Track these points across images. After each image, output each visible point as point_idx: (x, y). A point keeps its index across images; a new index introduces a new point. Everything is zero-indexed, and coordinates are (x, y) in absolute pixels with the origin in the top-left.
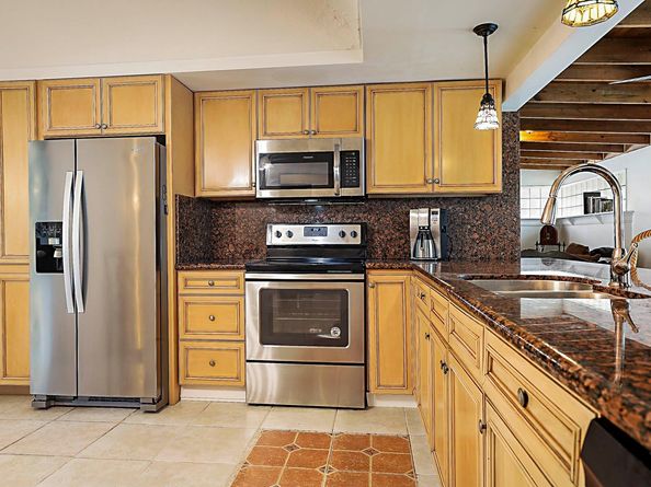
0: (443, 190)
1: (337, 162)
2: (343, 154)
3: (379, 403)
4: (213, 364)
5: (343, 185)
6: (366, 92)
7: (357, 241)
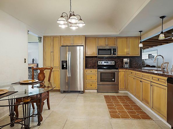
0: (130, 56)
1: (112, 50)
2: (113, 49)
3: (120, 92)
4: (91, 85)
5: (113, 54)
6: (117, 38)
7: (114, 64)
